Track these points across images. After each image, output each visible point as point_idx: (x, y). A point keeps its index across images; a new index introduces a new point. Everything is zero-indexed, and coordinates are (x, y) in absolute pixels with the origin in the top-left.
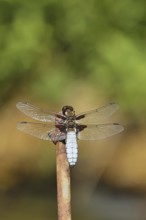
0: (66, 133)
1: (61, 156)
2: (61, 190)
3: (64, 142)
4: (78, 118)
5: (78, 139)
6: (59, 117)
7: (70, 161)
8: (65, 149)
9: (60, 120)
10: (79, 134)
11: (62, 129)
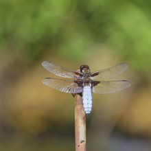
0: (83, 87)
1: (79, 107)
2: (78, 134)
3: (81, 94)
4: (93, 76)
5: (92, 93)
6: (77, 74)
7: (86, 110)
8: (82, 100)
9: (78, 76)
10: (94, 88)
11: (80, 84)
